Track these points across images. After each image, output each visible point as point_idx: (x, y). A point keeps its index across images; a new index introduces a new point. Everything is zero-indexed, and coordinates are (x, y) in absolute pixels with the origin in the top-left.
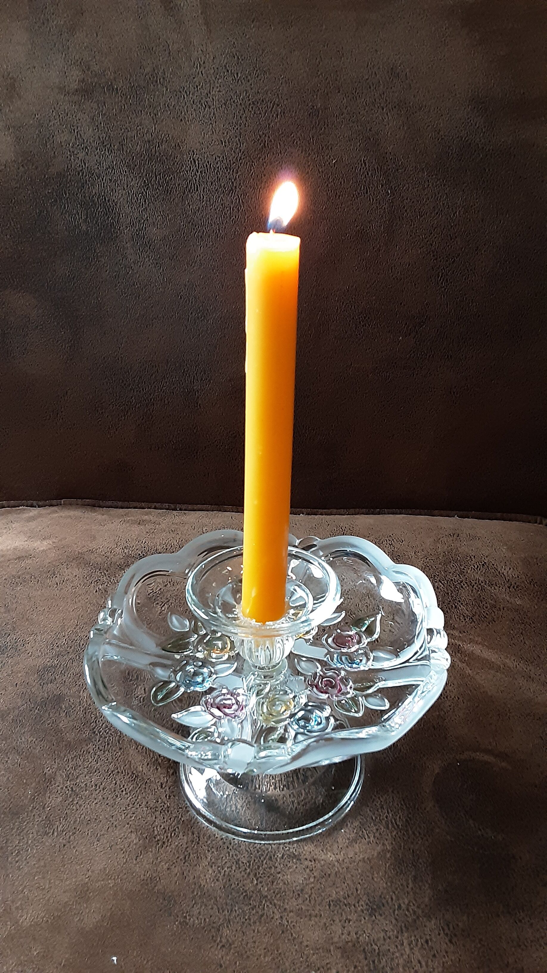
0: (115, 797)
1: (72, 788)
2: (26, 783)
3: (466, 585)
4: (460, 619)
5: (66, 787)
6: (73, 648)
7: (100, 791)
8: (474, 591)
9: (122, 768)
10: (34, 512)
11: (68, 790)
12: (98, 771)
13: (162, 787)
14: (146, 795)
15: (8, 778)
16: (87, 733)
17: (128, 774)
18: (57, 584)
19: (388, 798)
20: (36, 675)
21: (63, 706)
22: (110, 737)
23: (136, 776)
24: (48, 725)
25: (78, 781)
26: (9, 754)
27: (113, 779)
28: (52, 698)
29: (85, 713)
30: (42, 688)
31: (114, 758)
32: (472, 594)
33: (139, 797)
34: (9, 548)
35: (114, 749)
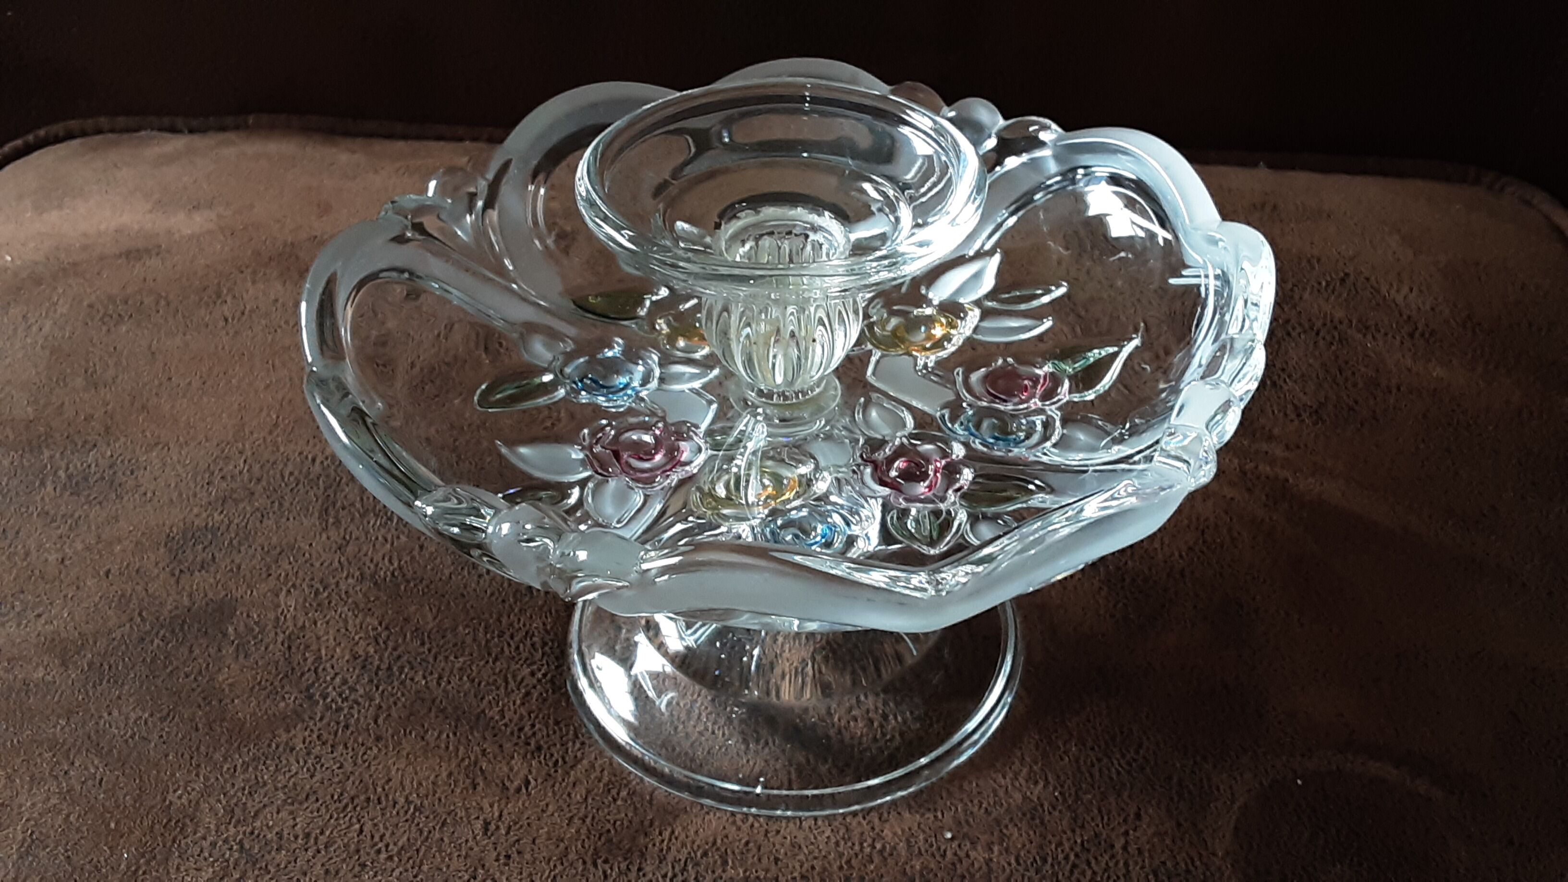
0: (357, 869)
1: (241, 843)
2: (116, 829)
3: (1299, 330)
4: (1286, 415)
5: (226, 841)
6: (264, 483)
7: (319, 851)
8: (1321, 343)
9: (379, 790)
10: (176, 143)
11: (231, 849)
12: (312, 798)
13: (485, 834)
14: (443, 861)
15: (68, 816)
16: (292, 698)
17: (395, 803)
18: (226, 320)
19: (1111, 864)
20: (162, 550)
21: (231, 630)
22: (351, 708)
23: (415, 809)
24: (187, 676)
25: (258, 824)
26: (73, 752)
27: (354, 820)
28: (200, 608)
29: (289, 648)
30: (178, 582)
31: (360, 761)
32: (1317, 353)
33: (425, 868)
34: (103, 227)
35: (360, 740)
